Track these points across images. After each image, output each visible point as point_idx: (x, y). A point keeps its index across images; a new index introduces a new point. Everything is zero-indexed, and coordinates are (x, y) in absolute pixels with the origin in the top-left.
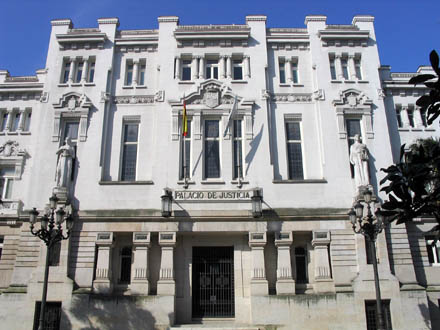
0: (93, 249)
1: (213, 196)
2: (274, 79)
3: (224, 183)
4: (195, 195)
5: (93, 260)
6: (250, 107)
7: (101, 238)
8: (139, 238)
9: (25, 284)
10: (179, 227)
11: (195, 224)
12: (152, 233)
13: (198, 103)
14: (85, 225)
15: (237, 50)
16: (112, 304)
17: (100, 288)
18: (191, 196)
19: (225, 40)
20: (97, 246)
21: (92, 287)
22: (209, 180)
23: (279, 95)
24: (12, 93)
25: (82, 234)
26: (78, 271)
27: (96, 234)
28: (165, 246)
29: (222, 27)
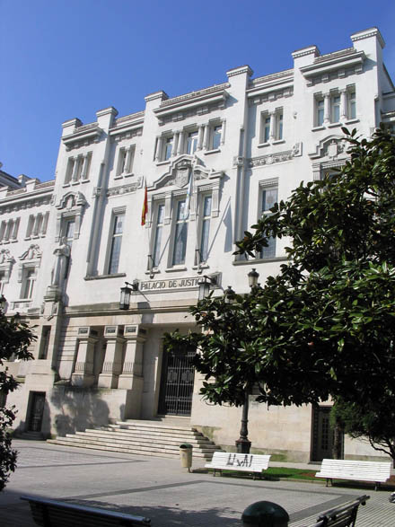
0: (75, 343)
1: (173, 285)
2: (253, 140)
3: (185, 270)
4: (158, 285)
5: (73, 353)
6: (218, 180)
7: (82, 332)
8: (109, 332)
9: (23, 375)
10: (142, 319)
11: (156, 315)
12: (119, 326)
13: (171, 184)
14: (72, 320)
15: (215, 114)
16: (80, 395)
17: (76, 380)
18: (154, 286)
19: (202, 106)
20: (79, 340)
21: (70, 379)
22: (176, 267)
23: (256, 159)
24: (29, 201)
25: (68, 329)
26: (62, 364)
27: (77, 329)
28: (130, 339)
29: (201, 91)
